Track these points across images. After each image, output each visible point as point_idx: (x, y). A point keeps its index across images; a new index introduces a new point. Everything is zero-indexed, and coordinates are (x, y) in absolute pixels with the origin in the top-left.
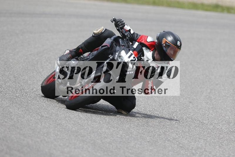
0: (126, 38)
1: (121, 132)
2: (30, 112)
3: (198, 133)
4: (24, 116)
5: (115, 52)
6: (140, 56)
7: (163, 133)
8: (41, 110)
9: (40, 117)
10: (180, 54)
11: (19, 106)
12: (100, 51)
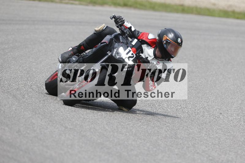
0: (125, 35)
1: (148, 144)
2: (53, 123)
3: (228, 146)
4: (47, 127)
5: (114, 48)
6: (139, 53)
7: (192, 145)
8: (65, 121)
9: (63, 128)
10: (181, 52)
11: (42, 117)
12: (99, 47)
